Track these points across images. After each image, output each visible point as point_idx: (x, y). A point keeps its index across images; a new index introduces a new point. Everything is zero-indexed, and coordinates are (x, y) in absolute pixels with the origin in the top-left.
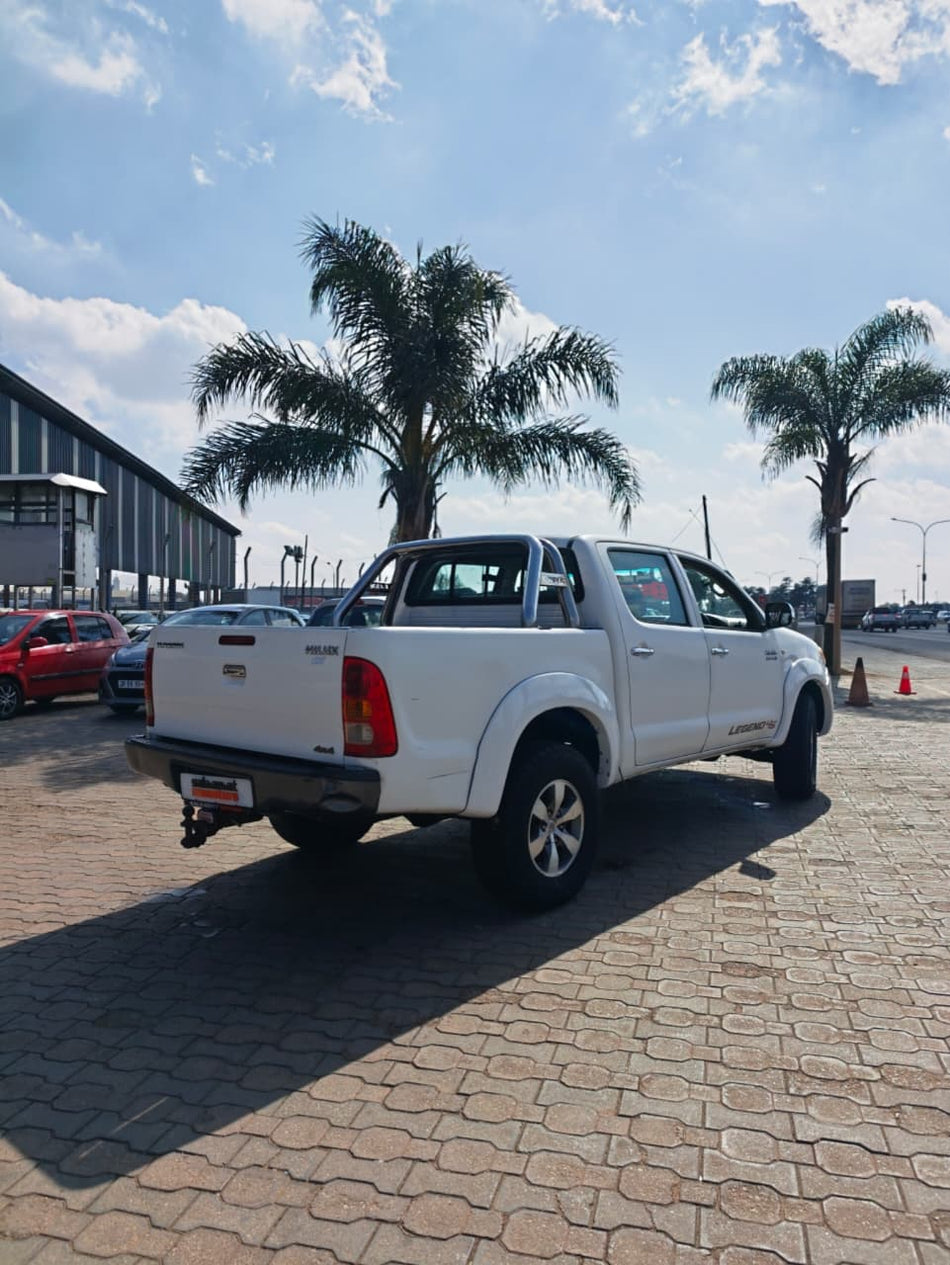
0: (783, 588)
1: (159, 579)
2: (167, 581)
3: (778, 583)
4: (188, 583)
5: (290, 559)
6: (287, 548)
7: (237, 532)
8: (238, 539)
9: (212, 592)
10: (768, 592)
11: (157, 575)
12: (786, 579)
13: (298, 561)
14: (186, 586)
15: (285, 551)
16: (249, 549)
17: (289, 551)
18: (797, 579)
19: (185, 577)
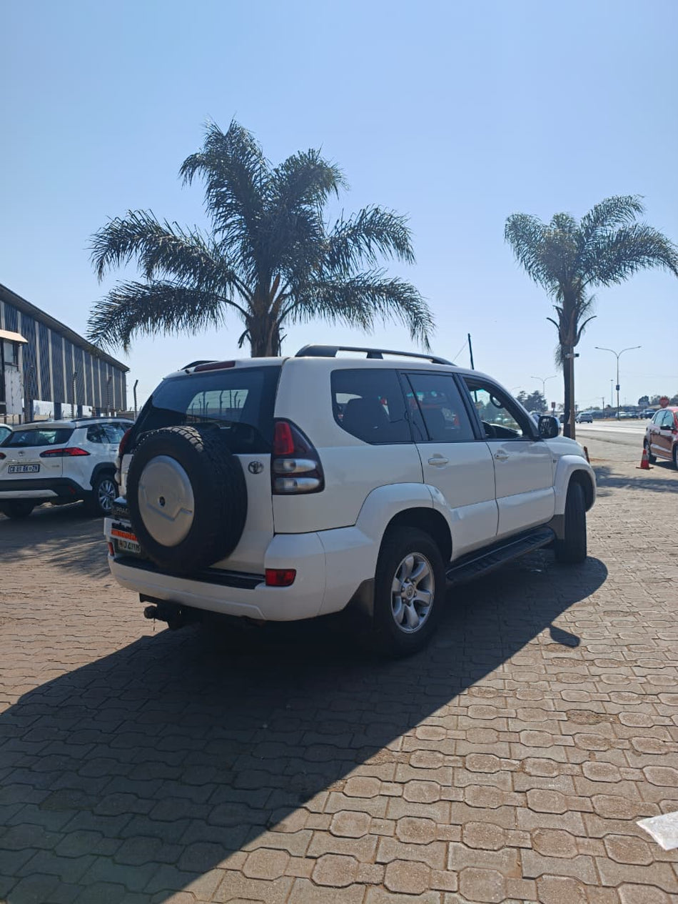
0: (520, 398)
1: (70, 405)
2: (76, 407)
3: (516, 394)
4: (91, 408)
7: (127, 369)
8: (127, 374)
9: (110, 413)
11: (68, 402)
12: (522, 392)
14: (90, 410)
16: (137, 381)
18: (530, 392)
19: (90, 404)
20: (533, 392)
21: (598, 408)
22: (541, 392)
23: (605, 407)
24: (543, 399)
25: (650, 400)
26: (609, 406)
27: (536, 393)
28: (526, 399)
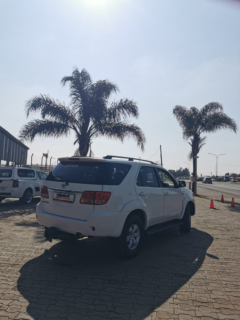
0: (180, 170)
1: (4, 161)
3: (178, 169)
7: (29, 149)
8: (28, 151)
9: (20, 165)
10: (176, 171)
12: (181, 168)
13: (46, 158)
14: (11, 164)
16: (33, 154)
17: (44, 155)
18: (184, 168)
21: (209, 176)
22: (188, 168)
23: (212, 176)
24: (188, 171)
25: (230, 175)
26: (214, 176)
27: (186, 169)
28: (182, 171)
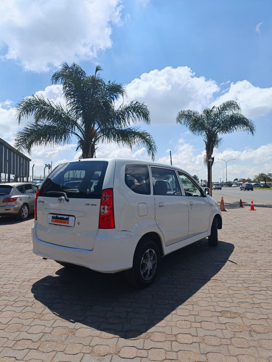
1: (5, 174)
2: (7, 175)
4: (14, 175)
5: (47, 168)
6: (46, 164)
7: (30, 160)
8: (30, 162)
9: (22, 178)
11: (4, 173)
13: (49, 169)
14: (13, 177)
15: (45, 166)
16: (34, 165)
19: (13, 174)
20: (194, 175)
21: (218, 183)
22: (197, 175)
23: (221, 182)
24: (197, 178)
25: (238, 180)
26: (223, 182)
